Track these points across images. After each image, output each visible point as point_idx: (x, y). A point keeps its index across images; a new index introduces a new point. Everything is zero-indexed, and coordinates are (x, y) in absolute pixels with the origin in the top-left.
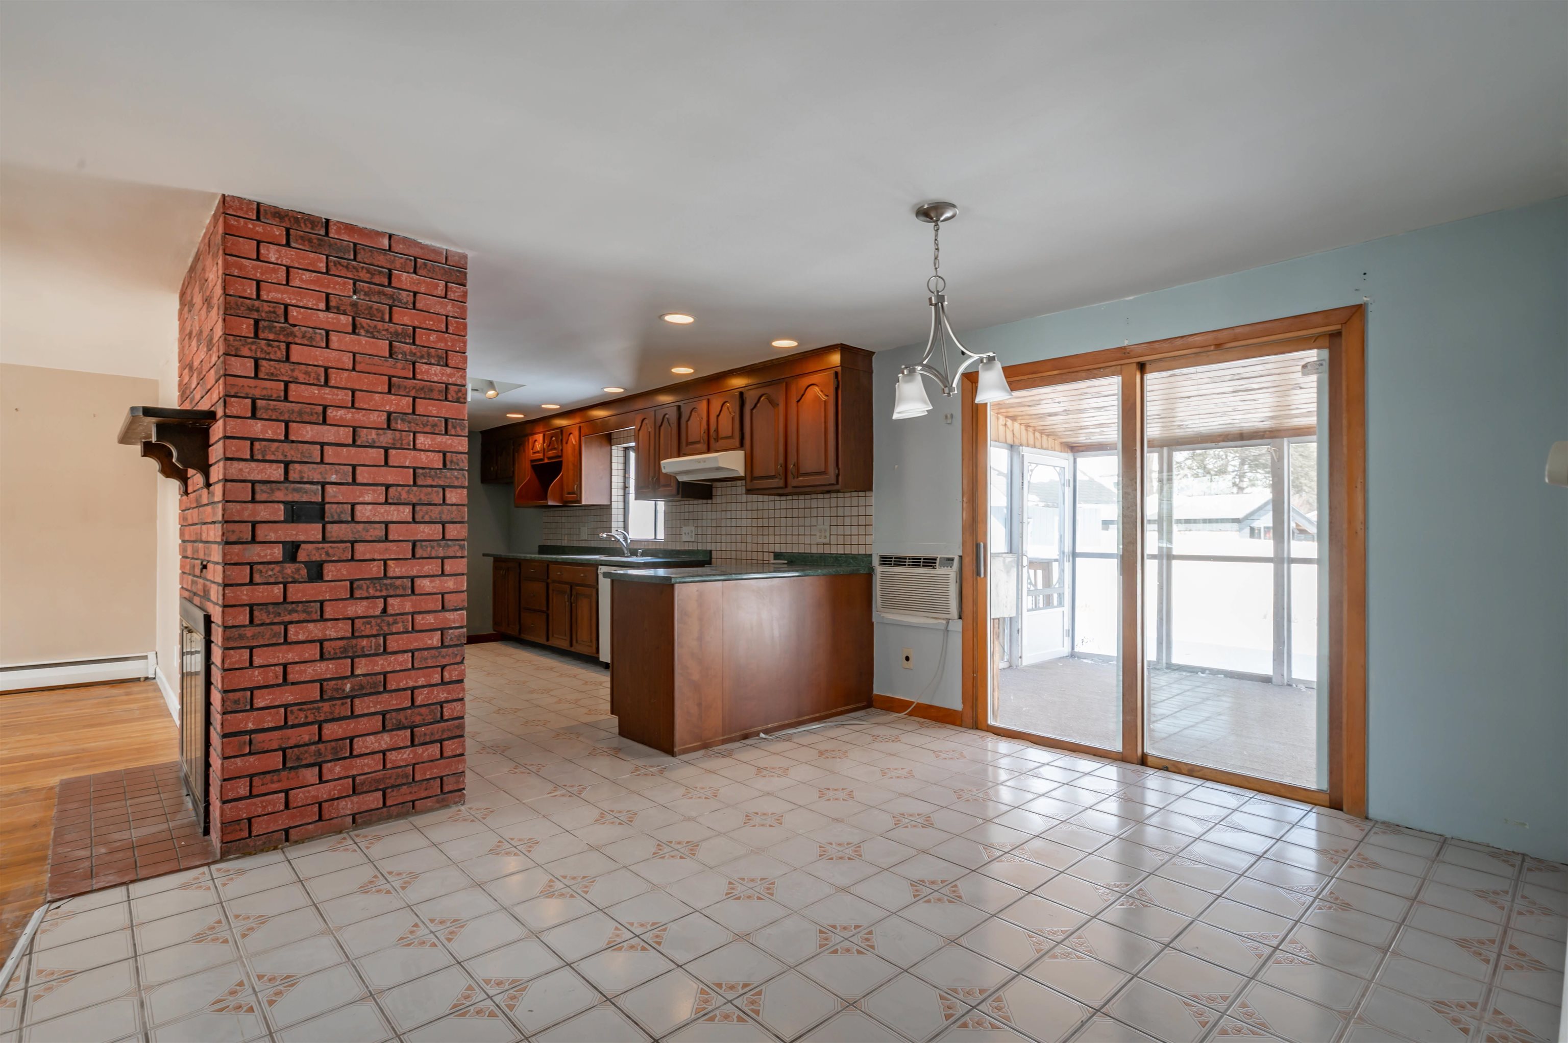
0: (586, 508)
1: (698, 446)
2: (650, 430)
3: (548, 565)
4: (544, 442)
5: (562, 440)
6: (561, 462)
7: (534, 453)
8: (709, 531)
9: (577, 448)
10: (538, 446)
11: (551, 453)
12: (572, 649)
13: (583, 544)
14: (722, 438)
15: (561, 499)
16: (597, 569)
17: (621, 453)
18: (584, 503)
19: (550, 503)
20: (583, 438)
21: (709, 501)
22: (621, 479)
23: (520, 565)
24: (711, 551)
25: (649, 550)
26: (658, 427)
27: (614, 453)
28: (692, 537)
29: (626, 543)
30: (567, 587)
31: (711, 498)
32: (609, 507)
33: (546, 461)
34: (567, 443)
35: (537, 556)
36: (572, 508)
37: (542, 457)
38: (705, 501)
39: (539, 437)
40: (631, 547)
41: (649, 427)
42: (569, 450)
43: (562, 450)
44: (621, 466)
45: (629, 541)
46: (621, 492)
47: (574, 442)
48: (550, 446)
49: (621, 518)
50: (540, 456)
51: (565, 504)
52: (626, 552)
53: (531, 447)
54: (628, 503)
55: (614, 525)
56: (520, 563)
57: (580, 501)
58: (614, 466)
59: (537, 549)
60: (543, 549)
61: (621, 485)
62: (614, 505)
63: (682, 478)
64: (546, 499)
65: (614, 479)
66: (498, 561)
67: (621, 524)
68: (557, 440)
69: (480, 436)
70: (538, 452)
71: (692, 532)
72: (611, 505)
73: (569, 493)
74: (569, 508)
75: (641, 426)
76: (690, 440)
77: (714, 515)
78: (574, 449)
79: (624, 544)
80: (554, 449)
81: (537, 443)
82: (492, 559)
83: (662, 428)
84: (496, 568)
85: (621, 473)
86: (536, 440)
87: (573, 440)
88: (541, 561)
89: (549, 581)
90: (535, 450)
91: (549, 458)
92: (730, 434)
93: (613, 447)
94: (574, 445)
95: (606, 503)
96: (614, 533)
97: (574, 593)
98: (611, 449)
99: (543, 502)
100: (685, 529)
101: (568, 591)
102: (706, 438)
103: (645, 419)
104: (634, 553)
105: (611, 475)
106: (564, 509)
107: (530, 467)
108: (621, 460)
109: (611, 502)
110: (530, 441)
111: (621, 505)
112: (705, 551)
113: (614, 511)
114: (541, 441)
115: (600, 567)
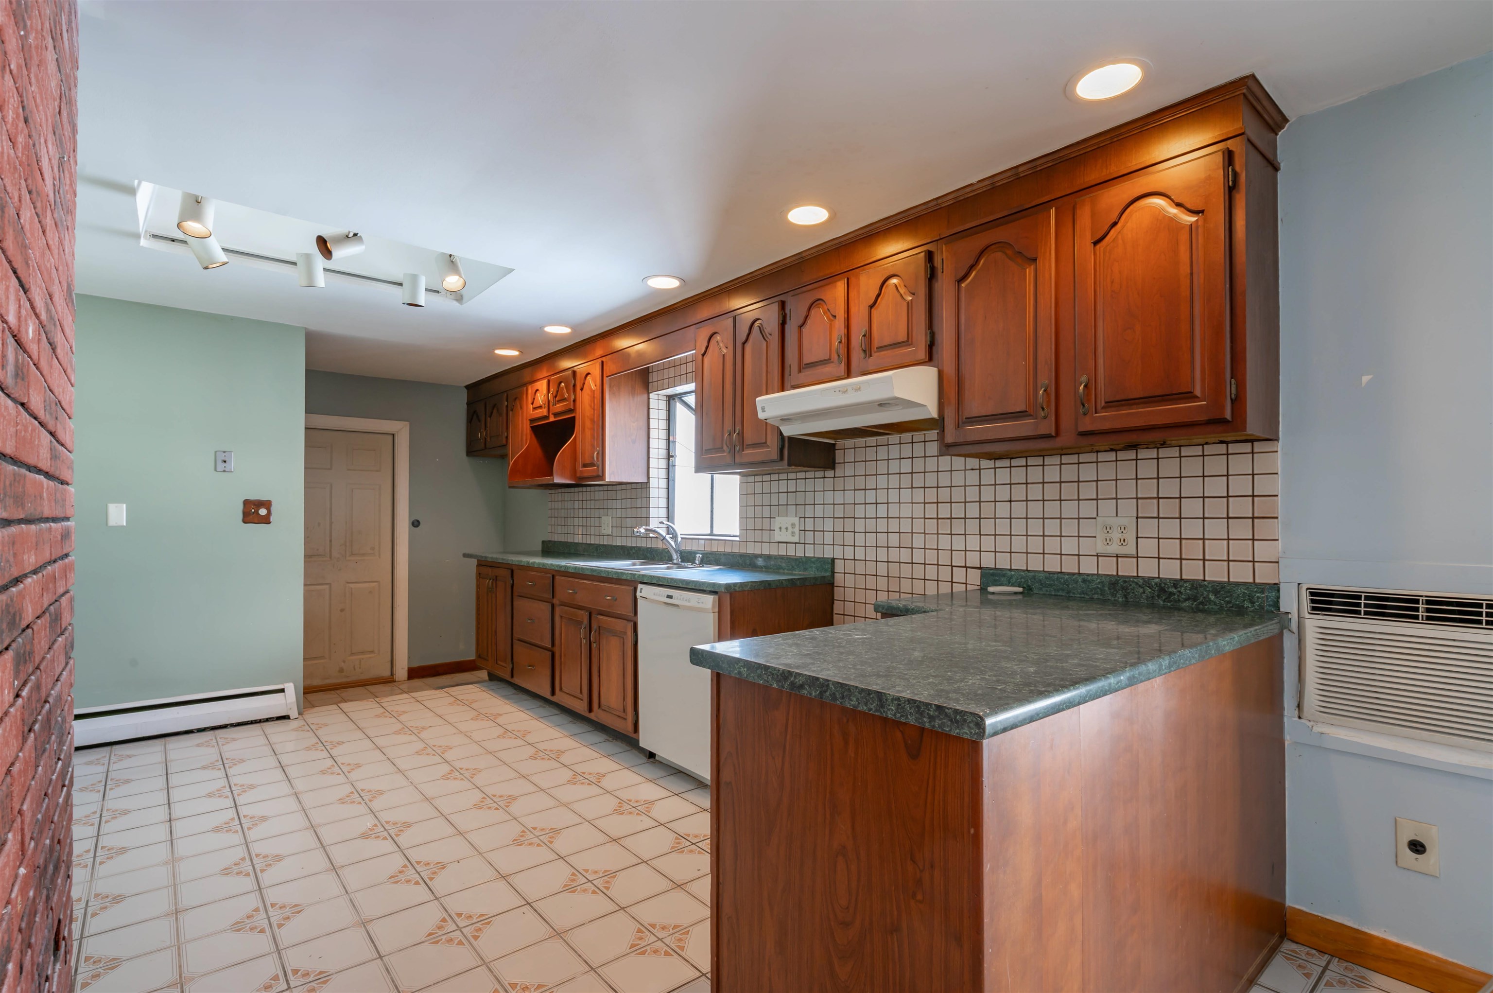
0: (610, 488)
1: (828, 369)
2: (725, 351)
3: (553, 577)
4: (549, 392)
5: (574, 386)
6: (574, 417)
7: (535, 409)
8: (829, 525)
9: (598, 394)
10: (540, 399)
11: (559, 407)
12: (592, 716)
13: (605, 541)
14: (880, 348)
15: (574, 474)
16: (635, 589)
17: (663, 405)
18: (609, 478)
19: (557, 480)
20: (606, 380)
21: (830, 473)
22: (663, 444)
23: (512, 571)
24: (833, 560)
25: (712, 553)
26: (740, 346)
27: (653, 404)
28: (793, 534)
29: (676, 541)
30: (584, 616)
31: (833, 468)
32: (645, 486)
33: (552, 419)
34: (582, 389)
35: (538, 560)
36: (589, 489)
37: (546, 414)
38: (819, 474)
39: (542, 385)
40: (683, 547)
41: (722, 345)
42: (585, 401)
43: (574, 401)
44: (663, 425)
45: (679, 539)
46: (663, 464)
47: (593, 387)
48: (558, 397)
49: (663, 503)
50: (543, 412)
51: (579, 484)
52: (675, 557)
53: (530, 401)
54: (674, 480)
55: (653, 512)
56: (512, 570)
57: (602, 477)
58: (653, 424)
59: (540, 548)
60: (550, 549)
61: (663, 453)
62: (653, 483)
63: (788, 431)
64: (551, 474)
65: (653, 443)
66: (483, 564)
67: (663, 513)
68: (567, 386)
69: (466, 391)
70: (540, 407)
71: (793, 525)
72: (648, 482)
73: (585, 466)
74: (584, 489)
75: (707, 347)
76: (807, 360)
77: (839, 497)
78: (593, 397)
79: (673, 543)
80: (563, 400)
81: (538, 394)
82: (474, 562)
83: (748, 347)
84: (479, 575)
85: (663, 434)
86: (537, 390)
87: (592, 383)
88: (543, 570)
89: (555, 601)
90: (535, 405)
91: (555, 415)
92: (902, 337)
93: (653, 396)
94: (593, 392)
95: (641, 479)
96: (653, 524)
97: (595, 626)
98: (649, 398)
99: (545, 480)
100: (780, 521)
101: (586, 622)
102: (843, 351)
103: (716, 333)
104: (687, 558)
105: (649, 438)
106: (576, 489)
107: (529, 429)
108: (663, 415)
109: (648, 478)
110: (530, 391)
111: (663, 483)
112: (822, 560)
113: (653, 493)
114: (545, 391)
115: (640, 586)
